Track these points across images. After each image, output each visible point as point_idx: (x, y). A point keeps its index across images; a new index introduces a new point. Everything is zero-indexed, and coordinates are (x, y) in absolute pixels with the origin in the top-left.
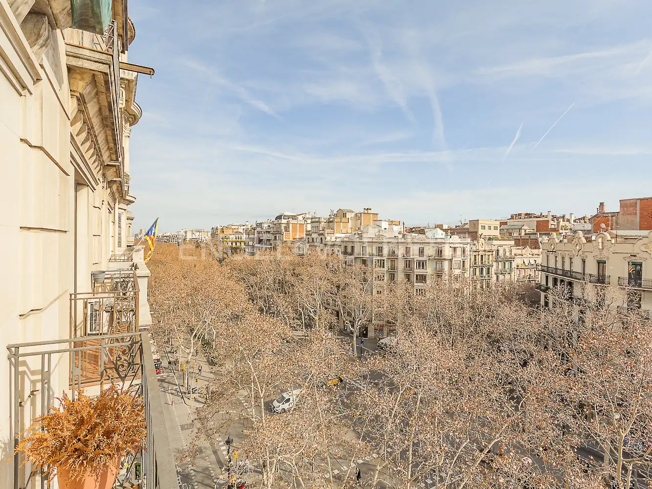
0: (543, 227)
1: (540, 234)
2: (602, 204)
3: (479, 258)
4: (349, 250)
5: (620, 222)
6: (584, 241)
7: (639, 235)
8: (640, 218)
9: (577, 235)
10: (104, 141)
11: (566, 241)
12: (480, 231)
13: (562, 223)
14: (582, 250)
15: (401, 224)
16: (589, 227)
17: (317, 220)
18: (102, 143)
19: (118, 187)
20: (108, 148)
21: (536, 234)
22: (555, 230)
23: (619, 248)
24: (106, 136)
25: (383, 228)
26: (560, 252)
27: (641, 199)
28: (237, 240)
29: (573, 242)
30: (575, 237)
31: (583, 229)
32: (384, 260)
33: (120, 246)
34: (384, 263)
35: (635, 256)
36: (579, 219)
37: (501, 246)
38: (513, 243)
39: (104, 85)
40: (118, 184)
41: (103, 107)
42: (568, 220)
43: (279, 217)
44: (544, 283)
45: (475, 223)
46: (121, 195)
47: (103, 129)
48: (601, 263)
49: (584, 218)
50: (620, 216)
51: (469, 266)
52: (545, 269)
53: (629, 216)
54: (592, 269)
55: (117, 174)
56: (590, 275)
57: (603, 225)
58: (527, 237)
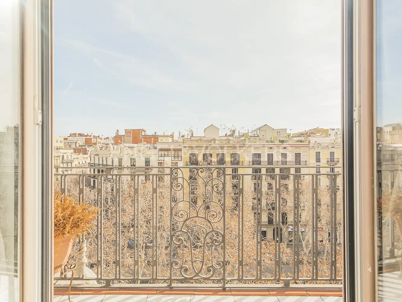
0: (89, 142)
1: (87, 146)
2: (118, 131)
6: (112, 148)
7: (133, 146)
8: (132, 138)
11: (103, 149)
13: (98, 140)
14: (112, 153)
21: (85, 146)
22: (95, 144)
23: (127, 152)
26: (101, 155)
27: (132, 130)
29: (107, 149)
30: (109, 147)
35: (133, 155)
36: (106, 138)
37: (65, 153)
38: (72, 151)
42: (101, 139)
48: (120, 159)
49: (108, 138)
50: (125, 137)
52: (93, 165)
53: (128, 137)
54: (116, 162)
56: (116, 166)
57: (119, 141)
58: (80, 148)
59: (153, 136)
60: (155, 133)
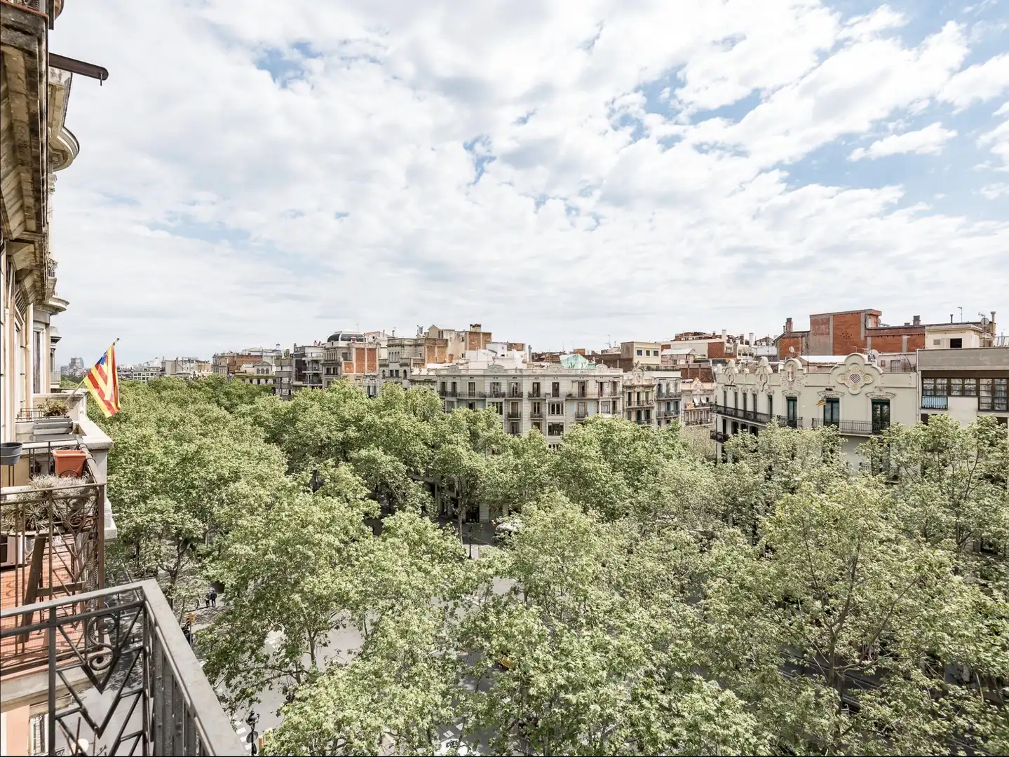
0: (718, 353)
1: (713, 361)
2: (789, 321)
3: (634, 397)
4: (449, 388)
5: (811, 344)
6: (770, 370)
7: (835, 362)
8: (834, 339)
9: (761, 364)
10: (13, 192)
11: (747, 370)
12: (636, 359)
13: (740, 347)
14: (768, 383)
15: (527, 348)
16: (773, 351)
17: (397, 342)
18: (10, 196)
19: (35, 281)
20: (22, 207)
21: (708, 361)
22: (731, 356)
23: (811, 379)
24: (20, 183)
25: (499, 355)
26: (740, 387)
27: (835, 315)
28: (261, 375)
29: (757, 372)
30: (760, 365)
31: (767, 354)
32: (501, 403)
33: (37, 389)
34: (501, 407)
35: (830, 390)
36: (760, 341)
37: (664, 379)
38: (678, 374)
39: (24, 79)
40: (35, 277)
41: (16, 124)
42: (747, 343)
43: (334, 338)
44: (720, 429)
45: (628, 347)
46: (39, 297)
47: (14, 168)
48: (792, 400)
49: (766, 339)
50: (811, 337)
51: (621, 409)
52: (722, 410)
53: (821, 337)
54: (780, 408)
55: (35, 257)
56: (779, 417)
57: (792, 349)
58: (697, 366)
59: (907, 328)
60: (917, 319)
